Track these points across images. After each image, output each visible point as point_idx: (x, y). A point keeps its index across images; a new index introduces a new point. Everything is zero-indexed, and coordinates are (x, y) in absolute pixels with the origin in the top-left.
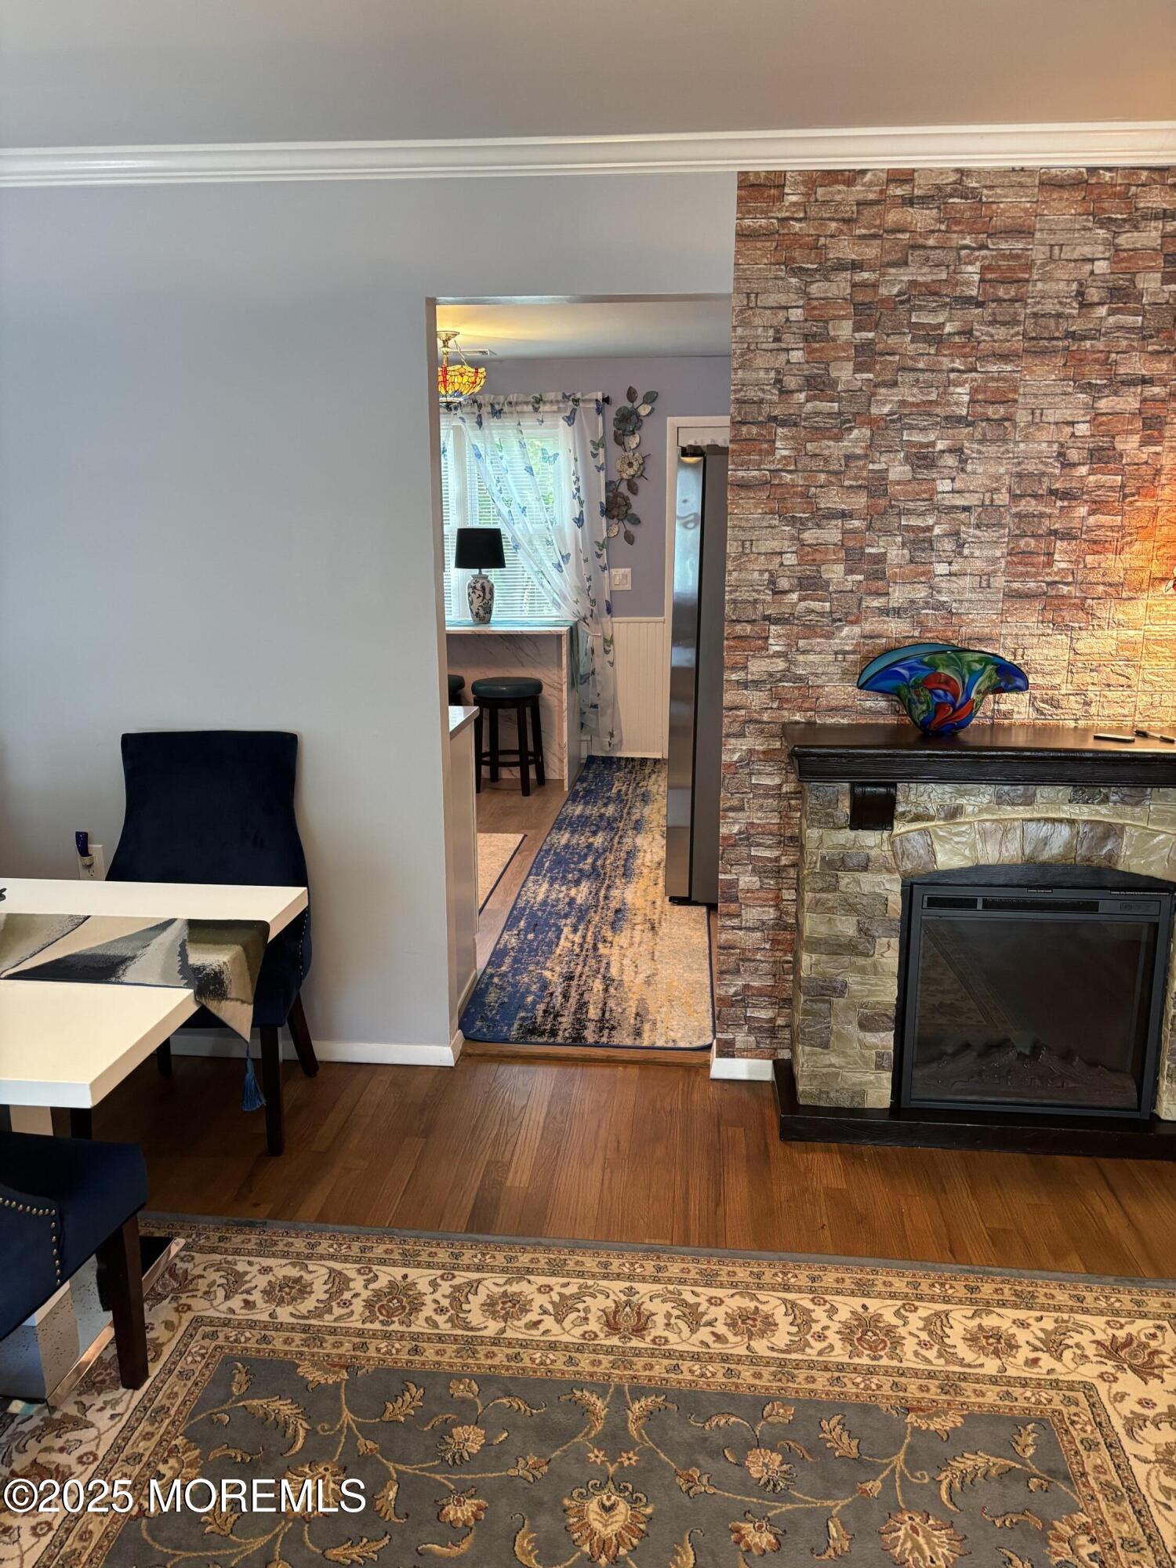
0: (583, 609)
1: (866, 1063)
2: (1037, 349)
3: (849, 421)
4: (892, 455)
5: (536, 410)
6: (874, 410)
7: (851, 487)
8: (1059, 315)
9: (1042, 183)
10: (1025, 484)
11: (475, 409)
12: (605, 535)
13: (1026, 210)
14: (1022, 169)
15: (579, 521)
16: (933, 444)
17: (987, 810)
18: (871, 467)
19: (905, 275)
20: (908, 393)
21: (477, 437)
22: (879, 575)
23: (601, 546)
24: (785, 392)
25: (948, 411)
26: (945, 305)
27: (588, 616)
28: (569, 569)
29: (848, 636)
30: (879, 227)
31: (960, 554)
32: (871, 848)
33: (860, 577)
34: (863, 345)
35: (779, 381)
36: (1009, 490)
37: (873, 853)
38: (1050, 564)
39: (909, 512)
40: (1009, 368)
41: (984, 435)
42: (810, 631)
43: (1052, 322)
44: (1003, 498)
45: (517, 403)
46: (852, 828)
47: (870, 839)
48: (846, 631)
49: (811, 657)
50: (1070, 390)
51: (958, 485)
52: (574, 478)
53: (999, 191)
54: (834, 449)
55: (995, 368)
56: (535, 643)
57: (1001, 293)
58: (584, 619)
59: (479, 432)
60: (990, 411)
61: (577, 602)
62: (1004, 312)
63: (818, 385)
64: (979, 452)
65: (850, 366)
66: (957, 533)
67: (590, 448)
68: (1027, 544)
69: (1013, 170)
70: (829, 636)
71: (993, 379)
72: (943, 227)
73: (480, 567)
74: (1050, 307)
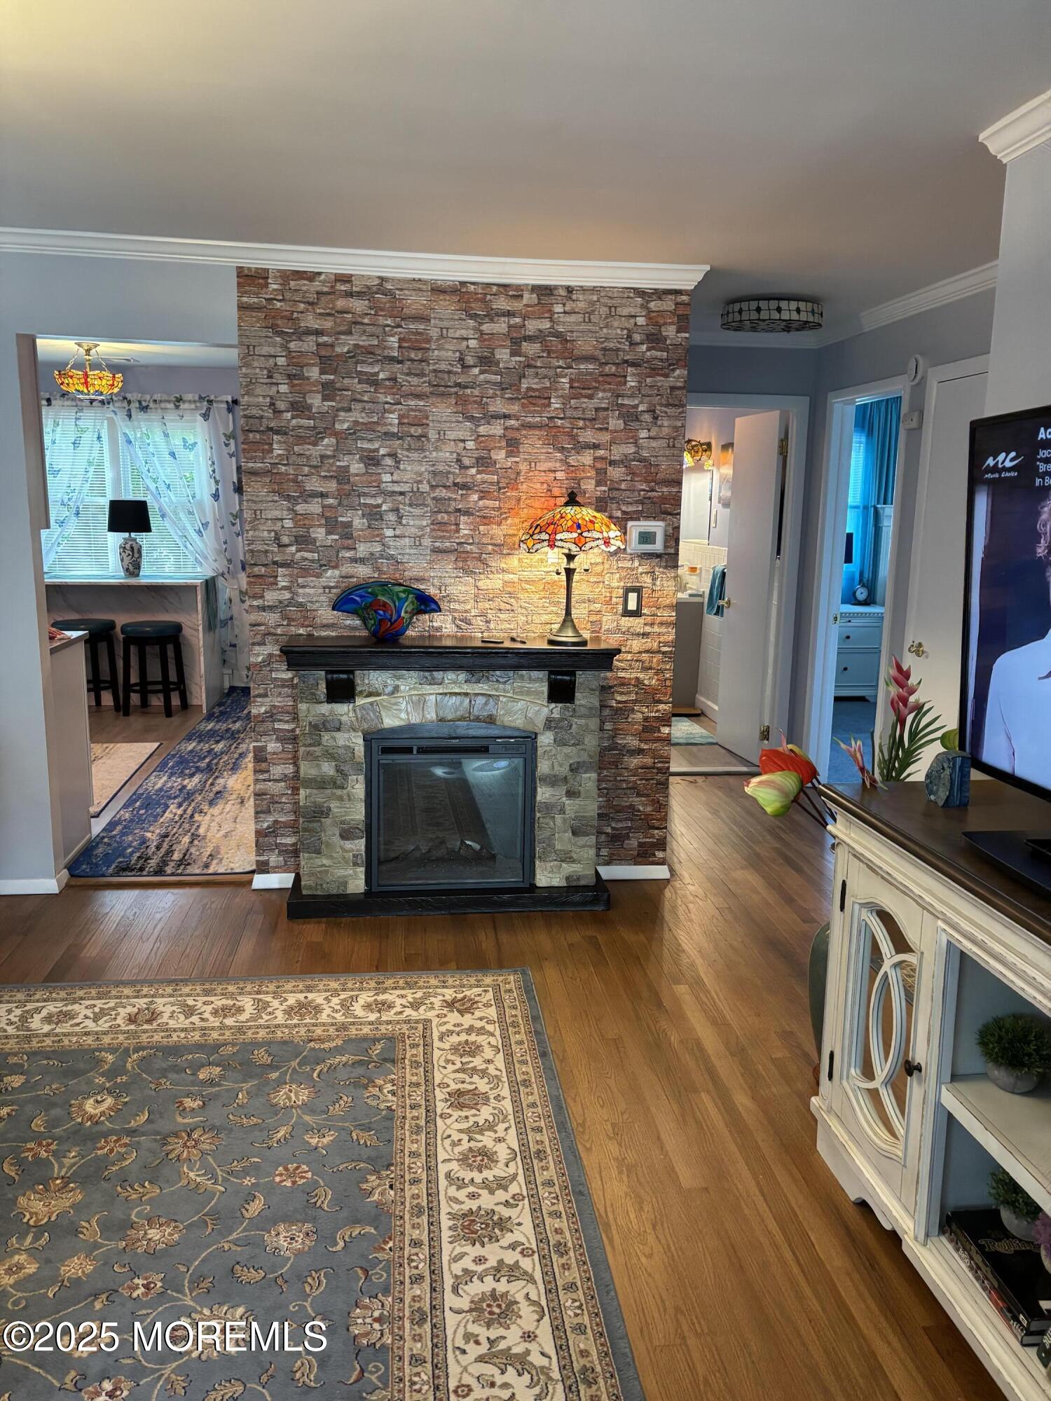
0: (221, 566)
1: (347, 862)
2: (439, 390)
3: (321, 433)
4: (351, 457)
5: (177, 407)
6: (337, 426)
7: (326, 477)
8: (449, 372)
9: (432, 289)
10: (438, 479)
11: (125, 404)
12: (238, 508)
13: (424, 305)
14: (420, 280)
15: (216, 496)
16: (377, 450)
17: (414, 689)
18: (338, 463)
19: (351, 341)
20: (358, 416)
21: (126, 426)
22: (349, 536)
23: (236, 517)
24: (277, 412)
25: (384, 429)
26: (378, 361)
27: (226, 571)
28: (209, 534)
29: (331, 576)
30: (332, 309)
31: (400, 523)
32: (342, 715)
33: (336, 537)
34: (327, 383)
35: (272, 404)
36: (429, 482)
37: (344, 719)
38: (458, 531)
39: (365, 495)
40: (422, 403)
41: (410, 445)
42: (305, 572)
43: (446, 376)
44: (425, 487)
45: (161, 401)
46: (328, 702)
47: (342, 709)
48: (329, 573)
49: (307, 590)
50: (461, 419)
51: (395, 478)
52: (210, 462)
53: (406, 292)
54: (315, 451)
55: (413, 403)
56: (177, 593)
57: (413, 355)
58: (223, 575)
59: (129, 423)
60: (412, 430)
61: (216, 561)
62: (416, 367)
63: (299, 408)
64: (408, 457)
65: (319, 396)
66: (397, 510)
67: (223, 439)
68: (443, 518)
69: (414, 280)
70: (318, 576)
71: (412, 410)
72: (373, 312)
73: (130, 532)
74: (443, 366)
